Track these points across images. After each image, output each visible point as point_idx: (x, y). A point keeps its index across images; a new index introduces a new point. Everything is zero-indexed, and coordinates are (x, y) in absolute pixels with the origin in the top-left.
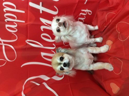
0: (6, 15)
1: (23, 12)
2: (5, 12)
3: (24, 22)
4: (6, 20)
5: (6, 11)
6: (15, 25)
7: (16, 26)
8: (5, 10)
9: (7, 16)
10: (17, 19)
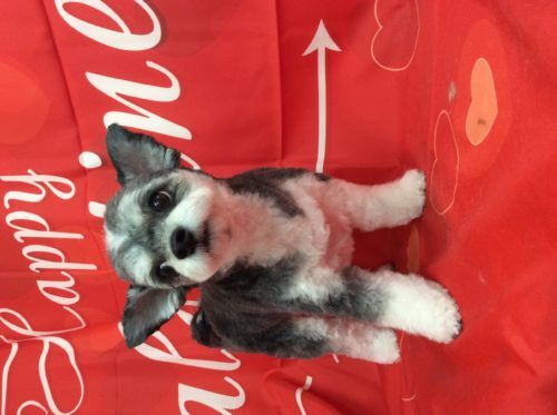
0: (26, 250)
1: (79, 236)
2: (22, 241)
3: (92, 267)
4: (33, 267)
5: (22, 238)
6: (66, 279)
7: (72, 282)
8: (18, 236)
9: (30, 254)
10: (68, 260)
